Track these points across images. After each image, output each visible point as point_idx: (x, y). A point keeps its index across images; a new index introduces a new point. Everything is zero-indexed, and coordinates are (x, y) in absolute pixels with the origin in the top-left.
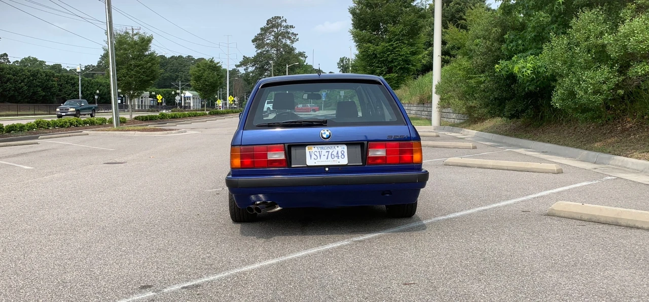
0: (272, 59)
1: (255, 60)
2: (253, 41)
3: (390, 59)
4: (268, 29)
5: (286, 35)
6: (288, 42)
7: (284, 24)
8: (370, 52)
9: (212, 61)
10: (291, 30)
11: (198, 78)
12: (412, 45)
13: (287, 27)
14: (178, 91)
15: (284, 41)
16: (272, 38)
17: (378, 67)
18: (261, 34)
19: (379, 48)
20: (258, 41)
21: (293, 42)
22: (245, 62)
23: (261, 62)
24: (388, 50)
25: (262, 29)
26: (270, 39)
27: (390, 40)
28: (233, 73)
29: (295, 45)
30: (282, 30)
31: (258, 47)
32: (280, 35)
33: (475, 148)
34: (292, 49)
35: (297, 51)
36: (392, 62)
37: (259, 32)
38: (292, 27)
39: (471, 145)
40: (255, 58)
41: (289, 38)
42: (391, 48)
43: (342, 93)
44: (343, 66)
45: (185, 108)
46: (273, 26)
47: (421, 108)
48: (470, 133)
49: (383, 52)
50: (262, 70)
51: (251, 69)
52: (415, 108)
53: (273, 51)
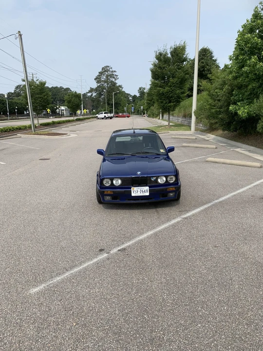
0: (105, 89)
1: (96, 90)
2: (95, 79)
3: (170, 96)
4: (103, 72)
5: (112, 76)
6: (113, 80)
7: (111, 70)
8: (161, 92)
9: (75, 93)
10: (115, 73)
11: (69, 102)
12: (181, 89)
13: (112, 72)
14: (58, 107)
15: (111, 79)
16: (105, 77)
17: (164, 100)
18: (99, 76)
19: (166, 90)
20: (98, 79)
21: (116, 80)
22: (91, 90)
23: (99, 90)
24: (170, 91)
25: (99, 73)
26: (104, 78)
27: (171, 86)
28: (84, 95)
29: (116, 82)
30: (110, 73)
31: (98, 82)
32: (109, 76)
34: (116, 84)
35: (118, 85)
36: (171, 97)
37: (98, 74)
38: (115, 71)
39: (214, 147)
40: (96, 88)
41: (114, 78)
42: (171, 90)
43: (142, 107)
44: (140, 92)
45: (62, 115)
46: (105, 71)
47: (184, 120)
48: (211, 137)
49: (167, 92)
50: (100, 95)
51: (94, 94)
52: (181, 119)
53: (106, 85)
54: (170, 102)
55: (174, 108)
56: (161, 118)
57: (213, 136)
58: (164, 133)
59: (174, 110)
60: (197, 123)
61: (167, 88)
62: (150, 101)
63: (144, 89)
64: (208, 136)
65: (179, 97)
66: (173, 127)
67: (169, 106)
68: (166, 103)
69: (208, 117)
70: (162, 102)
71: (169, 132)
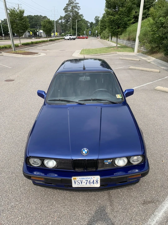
0: (71, 17)
1: (65, 18)
2: (64, 10)
3: (119, 23)
4: (69, 4)
5: (75, 7)
6: (77, 10)
7: (75, 2)
8: (112, 19)
9: (49, 20)
10: (78, 5)
11: (44, 27)
12: (128, 17)
13: (76, 3)
14: (38, 30)
15: (75, 9)
16: (71, 8)
17: (114, 26)
18: (66, 7)
19: (116, 17)
20: (66, 9)
21: (78, 10)
22: (61, 18)
23: (66, 18)
24: (119, 19)
25: (67, 4)
26: (70, 8)
27: (120, 14)
28: (57, 22)
29: (79, 11)
30: (74, 5)
31: (66, 12)
32: (74, 7)
33: (160, 72)
34: (78, 13)
35: (80, 14)
36: (120, 24)
37: (66, 5)
38: (78, 3)
39: (158, 71)
40: (65, 16)
41: (77, 8)
42: (120, 18)
43: (96, 31)
44: (96, 20)
45: (41, 36)
46: (71, 3)
47: (128, 42)
48: (151, 59)
49: (117, 20)
50: (67, 21)
51: (63, 21)
52: (125, 42)
53: (71, 14)
54: (118, 28)
55: (121, 33)
56: (110, 40)
57: (154, 59)
58: (113, 54)
59: (121, 34)
60: (140, 46)
61: (117, 16)
62: (103, 26)
63: (99, 17)
64: (149, 58)
65: (126, 24)
66: (119, 49)
67: (117, 31)
68: (115, 29)
69: (150, 42)
70: (112, 28)
71: (117, 52)
